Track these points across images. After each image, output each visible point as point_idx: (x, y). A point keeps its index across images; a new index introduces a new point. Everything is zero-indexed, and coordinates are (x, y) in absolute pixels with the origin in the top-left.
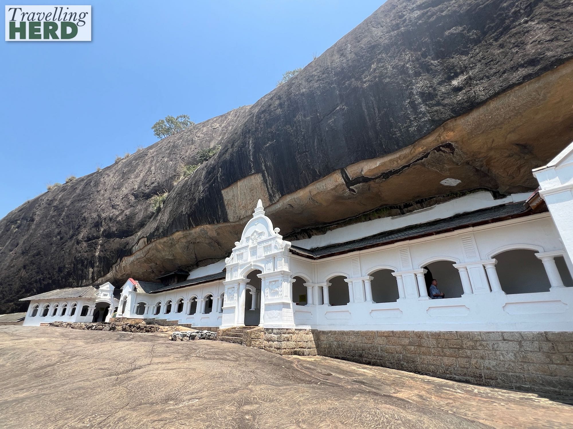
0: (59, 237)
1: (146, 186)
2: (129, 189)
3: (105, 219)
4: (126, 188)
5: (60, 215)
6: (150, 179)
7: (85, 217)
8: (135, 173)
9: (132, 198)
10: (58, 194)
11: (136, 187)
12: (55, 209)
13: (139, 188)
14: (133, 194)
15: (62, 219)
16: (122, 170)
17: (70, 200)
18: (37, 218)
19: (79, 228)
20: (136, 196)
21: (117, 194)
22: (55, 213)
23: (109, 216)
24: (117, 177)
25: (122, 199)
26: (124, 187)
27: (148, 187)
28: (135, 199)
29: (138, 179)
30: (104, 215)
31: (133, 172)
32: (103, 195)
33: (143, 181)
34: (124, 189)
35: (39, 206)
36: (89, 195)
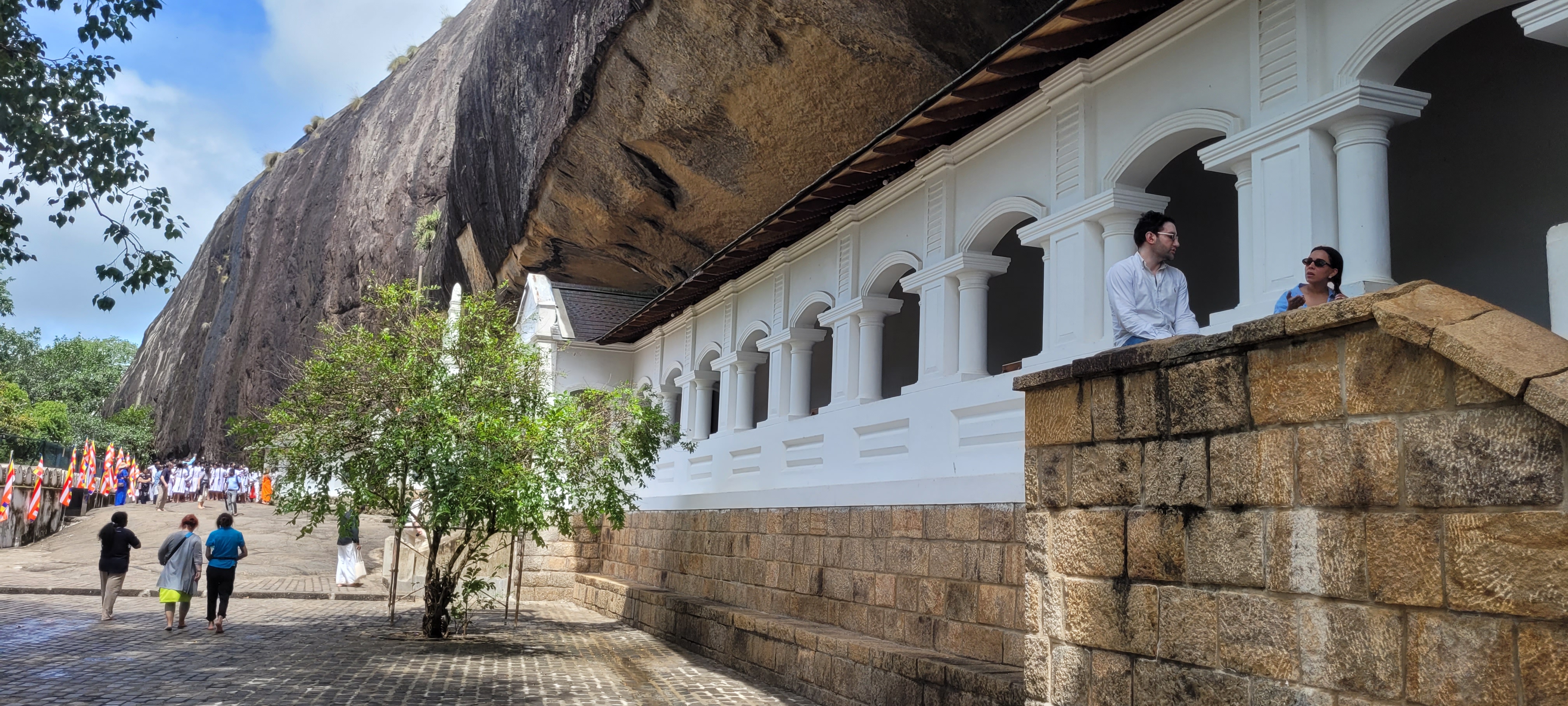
0: (294, 303)
1: (429, 165)
2: (399, 176)
3: (362, 258)
4: (394, 174)
5: (290, 242)
6: (435, 145)
7: (329, 251)
8: (411, 125)
9: (407, 202)
10: (280, 184)
11: (410, 169)
12: (281, 226)
13: (416, 173)
14: (406, 190)
15: (294, 255)
16: (388, 113)
17: (304, 201)
18: (254, 250)
19: (323, 278)
20: (414, 197)
21: (379, 192)
22: (282, 240)
23: (368, 249)
24: (379, 138)
25: (388, 203)
26: (391, 170)
27: (432, 168)
28: (412, 204)
29: (414, 146)
30: (359, 249)
31: (409, 122)
32: (357, 191)
33: (425, 152)
34: (389, 175)
35: (254, 215)
36: (334, 189)
